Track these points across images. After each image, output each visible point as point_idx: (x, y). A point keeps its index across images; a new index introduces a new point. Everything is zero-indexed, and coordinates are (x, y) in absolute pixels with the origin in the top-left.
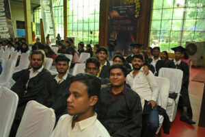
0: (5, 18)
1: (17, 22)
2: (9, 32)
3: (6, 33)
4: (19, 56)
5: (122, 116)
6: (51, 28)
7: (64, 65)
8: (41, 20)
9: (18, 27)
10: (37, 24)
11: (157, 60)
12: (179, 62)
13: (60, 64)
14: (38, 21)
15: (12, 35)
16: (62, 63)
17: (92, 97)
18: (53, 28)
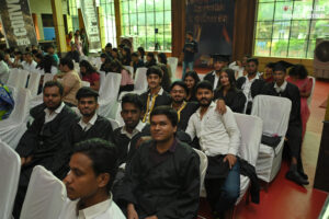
0: (21, 13)
1: (44, 16)
2: (28, 35)
3: (24, 37)
4: (42, 77)
5: (170, 185)
6: (94, 24)
7: (90, 102)
8: (79, 10)
9: (45, 25)
10: (74, 18)
11: (253, 80)
12: (283, 87)
13: (84, 103)
14: (74, 12)
15: (33, 40)
16: (86, 100)
17: (101, 175)
18: (97, 23)
